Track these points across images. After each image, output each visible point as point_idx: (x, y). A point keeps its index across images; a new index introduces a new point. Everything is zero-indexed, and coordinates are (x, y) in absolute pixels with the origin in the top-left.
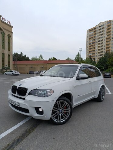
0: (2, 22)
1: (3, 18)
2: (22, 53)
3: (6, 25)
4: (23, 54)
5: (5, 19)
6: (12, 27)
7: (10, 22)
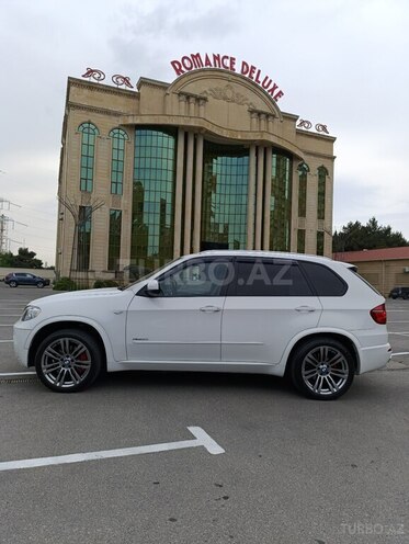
0: (299, 133)
1: (303, 123)
2: (374, 222)
3: (313, 140)
4: (379, 225)
5: (309, 123)
6: (332, 140)
7: (324, 128)
